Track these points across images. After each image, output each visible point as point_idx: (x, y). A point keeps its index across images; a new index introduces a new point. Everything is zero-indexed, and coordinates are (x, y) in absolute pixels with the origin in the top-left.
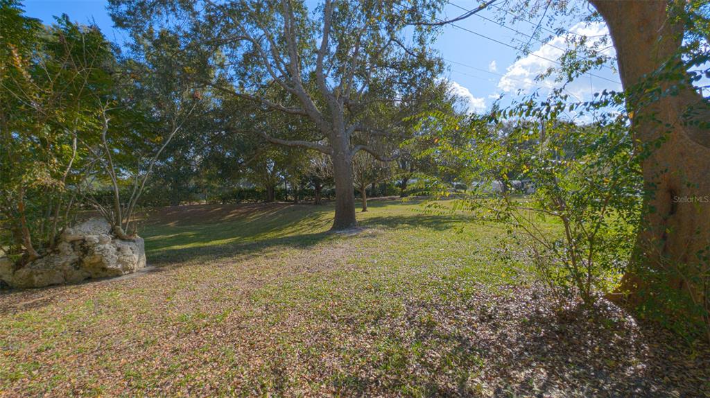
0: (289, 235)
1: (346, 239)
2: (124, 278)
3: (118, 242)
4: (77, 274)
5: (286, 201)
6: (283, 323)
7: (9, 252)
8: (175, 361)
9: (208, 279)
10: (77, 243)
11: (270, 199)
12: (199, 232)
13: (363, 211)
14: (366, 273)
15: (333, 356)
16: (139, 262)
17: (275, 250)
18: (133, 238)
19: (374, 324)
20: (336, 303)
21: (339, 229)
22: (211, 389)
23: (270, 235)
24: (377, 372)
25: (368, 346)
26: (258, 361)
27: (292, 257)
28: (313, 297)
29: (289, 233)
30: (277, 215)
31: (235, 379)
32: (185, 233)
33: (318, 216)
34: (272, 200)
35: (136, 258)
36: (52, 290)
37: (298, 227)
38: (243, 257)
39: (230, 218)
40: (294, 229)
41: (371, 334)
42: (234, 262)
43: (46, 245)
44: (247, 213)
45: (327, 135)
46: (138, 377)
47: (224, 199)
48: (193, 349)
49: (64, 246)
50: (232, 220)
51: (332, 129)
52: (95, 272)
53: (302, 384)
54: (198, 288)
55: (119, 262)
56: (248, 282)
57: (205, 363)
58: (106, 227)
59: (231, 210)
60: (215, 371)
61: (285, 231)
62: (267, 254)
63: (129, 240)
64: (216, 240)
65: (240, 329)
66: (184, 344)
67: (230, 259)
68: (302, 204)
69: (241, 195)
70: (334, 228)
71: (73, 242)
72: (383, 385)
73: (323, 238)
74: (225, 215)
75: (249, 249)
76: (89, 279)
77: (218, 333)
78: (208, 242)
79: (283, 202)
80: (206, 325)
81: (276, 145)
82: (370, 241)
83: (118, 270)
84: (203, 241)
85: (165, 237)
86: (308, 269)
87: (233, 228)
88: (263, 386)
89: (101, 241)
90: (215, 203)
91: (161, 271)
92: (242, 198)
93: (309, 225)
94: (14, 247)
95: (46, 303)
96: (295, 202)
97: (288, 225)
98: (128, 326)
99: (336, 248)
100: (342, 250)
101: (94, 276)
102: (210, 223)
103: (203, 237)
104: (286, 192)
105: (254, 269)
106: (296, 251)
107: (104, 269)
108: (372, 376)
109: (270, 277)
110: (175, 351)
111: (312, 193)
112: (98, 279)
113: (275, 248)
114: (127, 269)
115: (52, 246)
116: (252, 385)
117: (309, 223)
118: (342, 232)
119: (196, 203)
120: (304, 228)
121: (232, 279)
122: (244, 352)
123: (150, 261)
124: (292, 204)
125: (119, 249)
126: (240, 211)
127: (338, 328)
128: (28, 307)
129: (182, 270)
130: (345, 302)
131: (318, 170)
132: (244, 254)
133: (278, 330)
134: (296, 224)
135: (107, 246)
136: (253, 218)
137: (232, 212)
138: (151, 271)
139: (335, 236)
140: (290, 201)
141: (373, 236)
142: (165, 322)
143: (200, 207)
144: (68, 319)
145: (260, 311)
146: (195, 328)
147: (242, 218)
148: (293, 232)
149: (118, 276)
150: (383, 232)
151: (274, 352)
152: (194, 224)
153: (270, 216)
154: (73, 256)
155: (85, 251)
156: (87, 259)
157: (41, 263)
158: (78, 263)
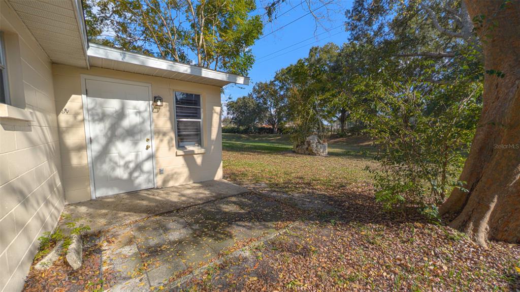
3: (318, 143)
4: (307, 152)
10: (308, 142)
18: (324, 144)
49: (306, 143)
52: (311, 153)
55: (316, 150)
58: (316, 138)
76: (309, 154)
83: (316, 153)
89: (313, 143)
107: (313, 152)
112: (311, 155)
114: (318, 154)
115: (303, 143)
125: (316, 146)
149: (316, 155)
154: (306, 146)
155: (309, 145)
156: (309, 148)
157: (300, 147)
158: (307, 149)
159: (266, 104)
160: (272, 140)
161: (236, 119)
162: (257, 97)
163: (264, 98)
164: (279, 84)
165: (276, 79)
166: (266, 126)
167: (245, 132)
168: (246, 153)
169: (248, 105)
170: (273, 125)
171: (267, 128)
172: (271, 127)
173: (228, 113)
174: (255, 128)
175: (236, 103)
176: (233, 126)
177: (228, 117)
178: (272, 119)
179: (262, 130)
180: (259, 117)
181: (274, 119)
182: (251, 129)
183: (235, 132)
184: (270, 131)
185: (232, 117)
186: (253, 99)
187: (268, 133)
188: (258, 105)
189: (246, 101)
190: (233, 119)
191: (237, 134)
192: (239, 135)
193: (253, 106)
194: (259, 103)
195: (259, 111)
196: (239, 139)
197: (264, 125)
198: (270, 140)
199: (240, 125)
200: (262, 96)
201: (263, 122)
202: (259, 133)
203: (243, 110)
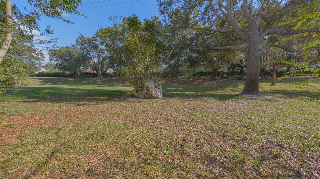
0: (219, 94)
1: (247, 99)
2: (157, 99)
3: (156, 88)
4: (147, 96)
5: (223, 77)
6: (195, 127)
7: (135, 88)
8: (160, 126)
9: (178, 105)
10: (147, 87)
11: (214, 76)
12: (183, 88)
13: (271, 85)
14: (250, 119)
15: (209, 145)
16: (160, 95)
17: (206, 99)
18: (159, 88)
19: (237, 142)
20: (223, 127)
21: (245, 94)
22: (165, 137)
23: (210, 93)
24: (225, 160)
25: (228, 149)
26: (181, 135)
27: (213, 103)
28: (213, 122)
29: (219, 93)
30: (216, 83)
31: (172, 137)
32: (178, 88)
33: (237, 86)
34: (215, 77)
35: (160, 94)
36: (142, 99)
37: (224, 90)
38: (192, 99)
39: (195, 84)
40: (222, 91)
41: (233, 145)
42: (188, 101)
43: (141, 87)
44: (203, 82)
45: (245, 41)
46: (151, 126)
47: (194, 76)
48: (165, 125)
49: (144, 88)
50: (196, 84)
51: (249, 36)
52: (151, 97)
53: (191, 148)
54: (174, 107)
55: (155, 94)
56: (190, 109)
57: (167, 129)
58: (153, 83)
59: (196, 80)
60: (168, 133)
61: (218, 92)
62: (202, 100)
63: (158, 88)
64: (188, 92)
65: (180, 123)
66: (164, 122)
67: (187, 99)
68: (231, 79)
69: (201, 74)
70: (243, 93)
71: (146, 87)
72: (225, 165)
73: (233, 97)
74: (194, 82)
75: (196, 97)
76: (149, 98)
77: (173, 122)
78: (185, 92)
79: (221, 78)
80: (171, 119)
81: (216, 50)
82: (264, 103)
83: (155, 97)
84: (184, 92)
85: (173, 89)
86: (218, 109)
87: (195, 88)
88: (178, 143)
89: (152, 88)
90: (191, 77)
91: (165, 99)
92: (202, 75)
93: (232, 90)
94: (136, 87)
95: (140, 102)
96: (227, 78)
97: (220, 89)
98: (153, 113)
99: (238, 103)
100: (242, 105)
101: (150, 98)
102: (188, 85)
103: (184, 90)
104: (223, 73)
105: (194, 105)
106: (216, 101)
107: (152, 96)
108: (222, 160)
109: (199, 110)
110: (161, 123)
111: (238, 73)
112: (151, 99)
113: (207, 98)
114: (157, 97)
115: (142, 88)
116: (176, 141)
117: (231, 89)
118: (247, 95)
119: (184, 77)
120: (228, 91)
121: (185, 107)
122: (178, 131)
123: (164, 96)
124: (225, 79)
125: (155, 91)
126: (200, 81)
127: (218, 137)
128: (137, 102)
129: (171, 100)
130: (228, 128)
131: (241, 61)
132: (193, 98)
133: (193, 129)
134: (224, 88)
135: (153, 89)
136: (205, 84)
137: (196, 81)
138: (163, 99)
139: (241, 97)
140: (225, 77)
141: (269, 100)
142: (161, 114)
143: (185, 78)
144: (143, 107)
145: (189, 120)
146: (168, 119)
147: (200, 84)
148: (222, 92)
149: (155, 99)
150: (279, 99)
151: (187, 135)
152: (182, 85)
153: (213, 84)
154: (146, 91)
155: (148, 90)
156: (149, 92)
157: (140, 92)
158: (147, 93)
159: (89, 54)
160: (98, 82)
161: (60, 65)
162: (81, 48)
163: (87, 50)
164: (99, 40)
165: (97, 35)
166: (90, 72)
167: (71, 76)
168: (81, 103)
169: (72, 54)
170: (97, 71)
171: (91, 73)
172: (95, 72)
173: (51, 60)
174: (81, 73)
175: (59, 51)
176: (58, 71)
177: (52, 63)
178: (96, 66)
179: (87, 74)
180: (84, 64)
181: (98, 66)
182: (78, 74)
183: (60, 76)
184: (95, 75)
185: (55, 63)
186: (76, 49)
187: (92, 77)
188: (82, 54)
189: (70, 50)
190: (57, 65)
191: (62, 78)
192: (65, 78)
193: (77, 55)
194: (83, 53)
195: (83, 59)
196: (65, 82)
197: (89, 71)
198: (96, 82)
199: (65, 71)
200: (85, 48)
201: (88, 69)
202: (85, 77)
203: (68, 58)
